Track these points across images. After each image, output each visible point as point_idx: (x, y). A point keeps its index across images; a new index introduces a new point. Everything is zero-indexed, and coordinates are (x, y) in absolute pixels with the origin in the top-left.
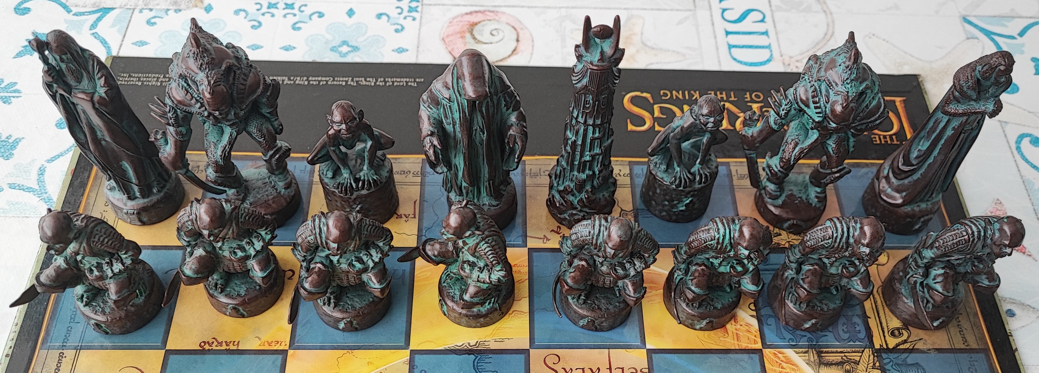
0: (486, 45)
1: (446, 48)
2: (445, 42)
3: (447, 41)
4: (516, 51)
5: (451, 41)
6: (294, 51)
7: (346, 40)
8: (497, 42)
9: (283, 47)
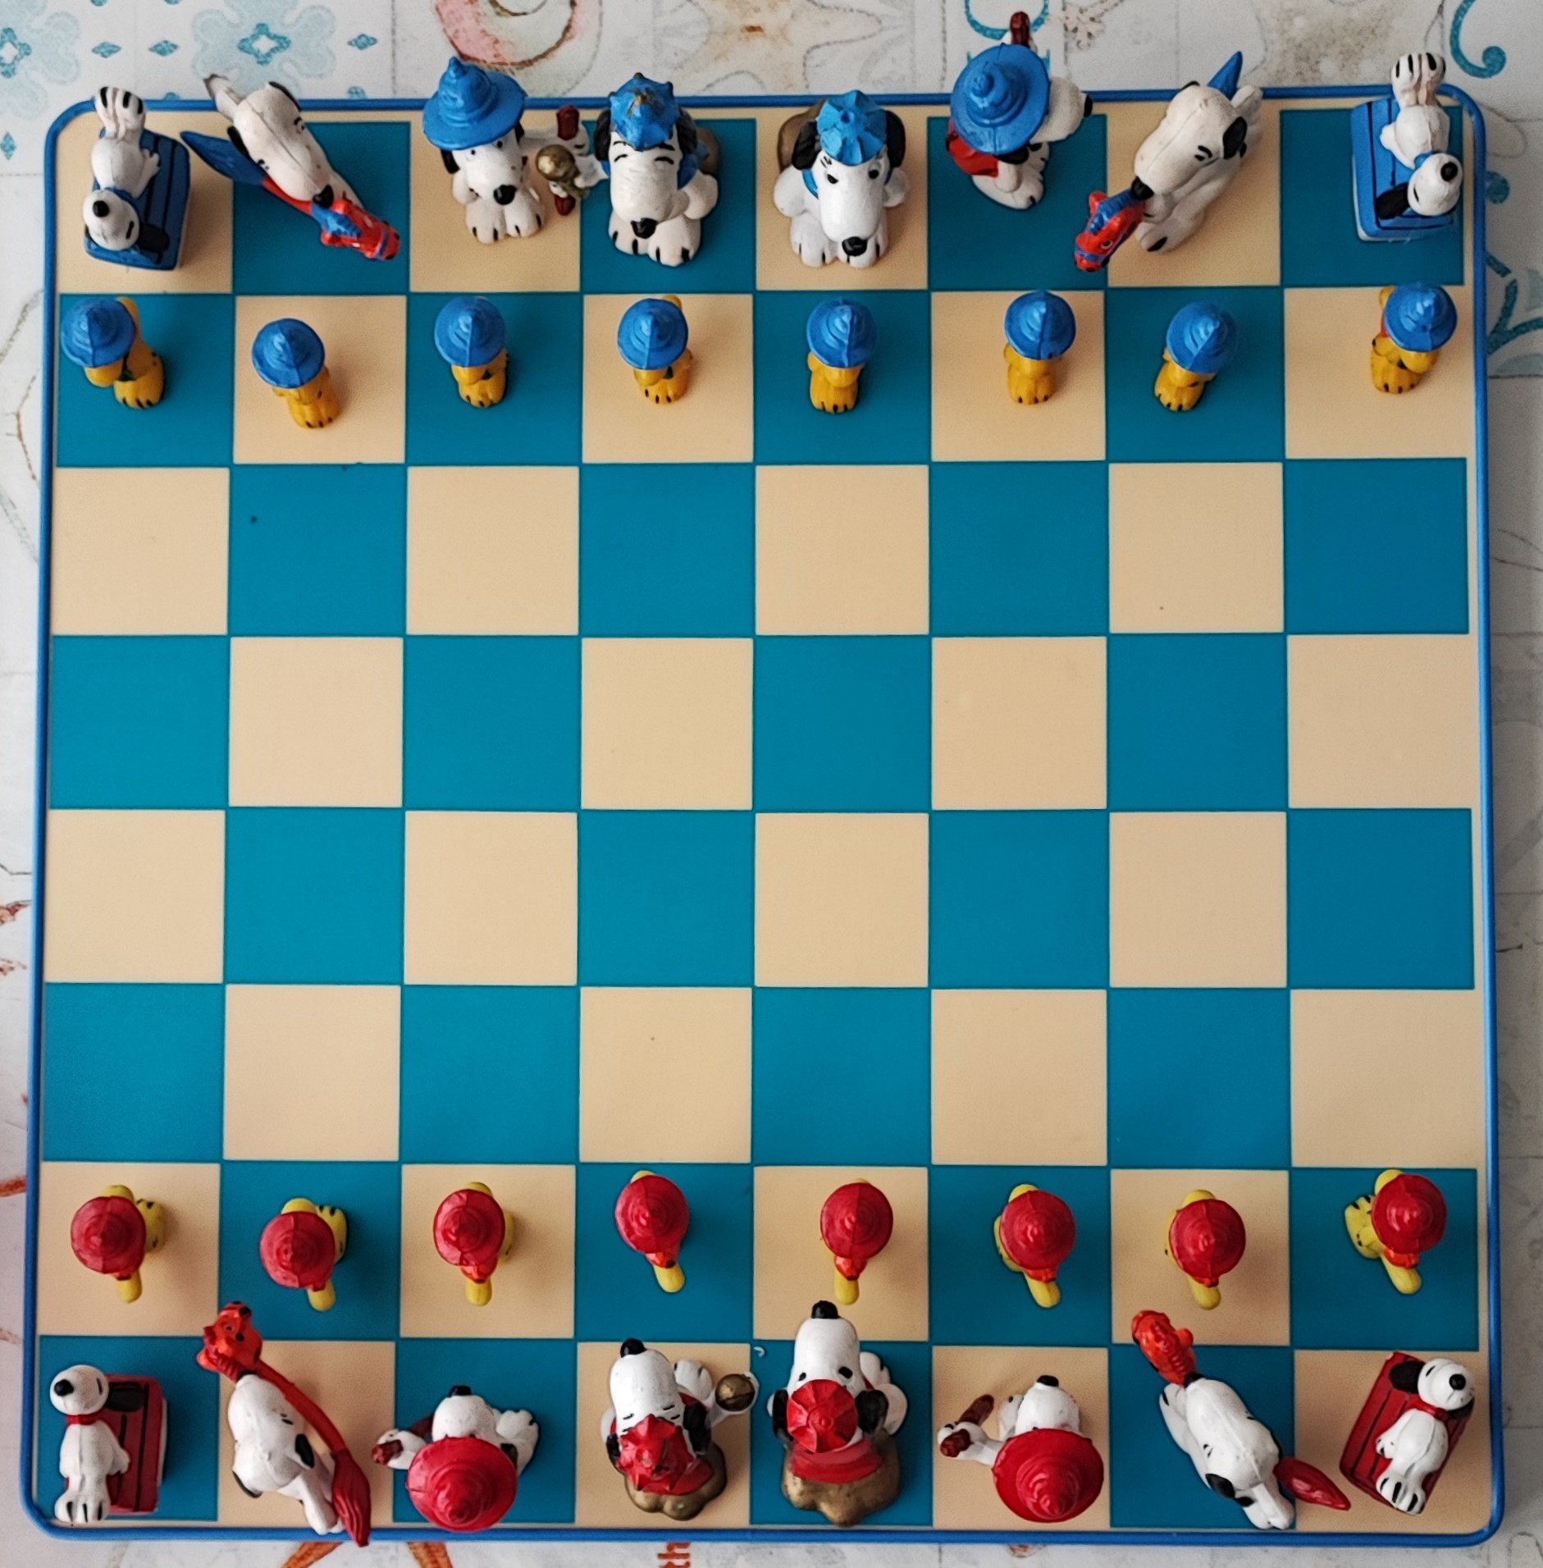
0: (516, 18)
1: (445, 31)
2: (440, 14)
3: (444, 11)
4: (571, 30)
5: (452, 12)
6: (176, 53)
7: (264, 21)
8: (535, 11)
9: (156, 46)
